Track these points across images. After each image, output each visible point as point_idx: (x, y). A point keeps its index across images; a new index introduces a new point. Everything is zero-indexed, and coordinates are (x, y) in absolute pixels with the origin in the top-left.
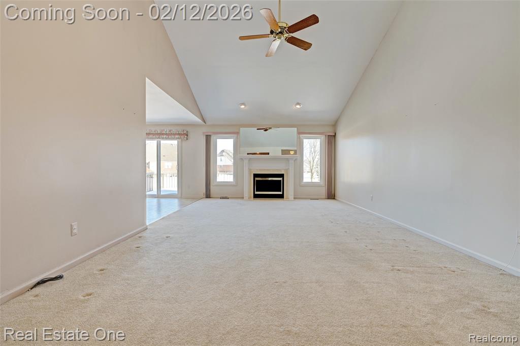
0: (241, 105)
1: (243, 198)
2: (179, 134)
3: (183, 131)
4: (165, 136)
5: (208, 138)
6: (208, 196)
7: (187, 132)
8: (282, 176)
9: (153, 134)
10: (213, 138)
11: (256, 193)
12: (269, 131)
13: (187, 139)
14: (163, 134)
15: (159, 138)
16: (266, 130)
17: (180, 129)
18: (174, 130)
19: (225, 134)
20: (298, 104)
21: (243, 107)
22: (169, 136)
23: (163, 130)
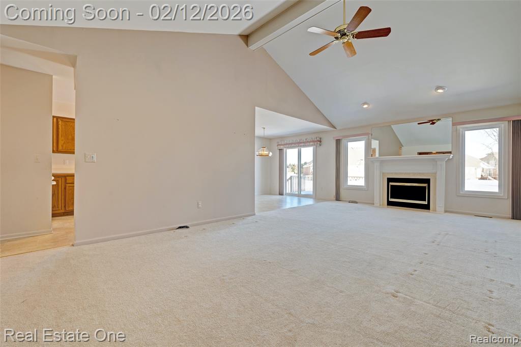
0: (364, 105)
1: (373, 204)
2: (313, 141)
3: (317, 138)
4: (302, 144)
5: (338, 142)
6: (338, 198)
7: (320, 138)
8: (427, 181)
9: (295, 144)
10: (343, 142)
11: (391, 200)
12: (438, 123)
13: (320, 145)
14: (301, 143)
15: (298, 146)
16: (433, 123)
17: (314, 137)
18: (309, 138)
19: (355, 137)
20: (438, 88)
21: (366, 106)
22: (306, 144)
23: (301, 140)
